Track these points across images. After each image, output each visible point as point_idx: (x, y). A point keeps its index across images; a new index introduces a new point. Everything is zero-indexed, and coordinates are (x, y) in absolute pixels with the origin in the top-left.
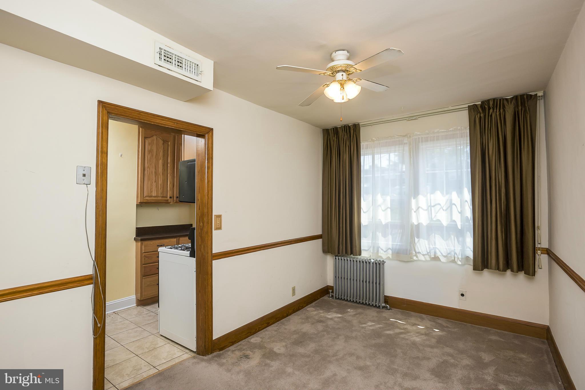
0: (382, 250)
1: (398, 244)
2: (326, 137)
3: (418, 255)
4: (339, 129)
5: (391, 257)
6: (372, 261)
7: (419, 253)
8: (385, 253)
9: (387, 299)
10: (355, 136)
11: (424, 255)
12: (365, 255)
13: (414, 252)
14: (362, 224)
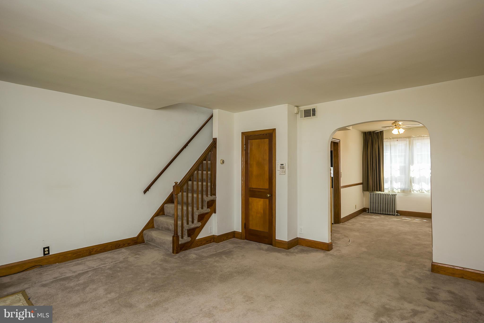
0: (395, 189)
1: (403, 187)
2: (365, 136)
3: (414, 191)
4: (372, 133)
5: (400, 192)
6: (391, 194)
7: (414, 190)
8: (397, 190)
9: (398, 212)
10: (381, 136)
11: (417, 191)
12: (386, 192)
13: (412, 189)
14: (385, 178)
